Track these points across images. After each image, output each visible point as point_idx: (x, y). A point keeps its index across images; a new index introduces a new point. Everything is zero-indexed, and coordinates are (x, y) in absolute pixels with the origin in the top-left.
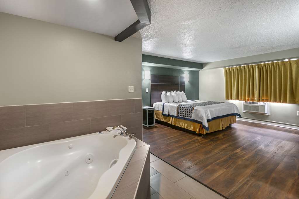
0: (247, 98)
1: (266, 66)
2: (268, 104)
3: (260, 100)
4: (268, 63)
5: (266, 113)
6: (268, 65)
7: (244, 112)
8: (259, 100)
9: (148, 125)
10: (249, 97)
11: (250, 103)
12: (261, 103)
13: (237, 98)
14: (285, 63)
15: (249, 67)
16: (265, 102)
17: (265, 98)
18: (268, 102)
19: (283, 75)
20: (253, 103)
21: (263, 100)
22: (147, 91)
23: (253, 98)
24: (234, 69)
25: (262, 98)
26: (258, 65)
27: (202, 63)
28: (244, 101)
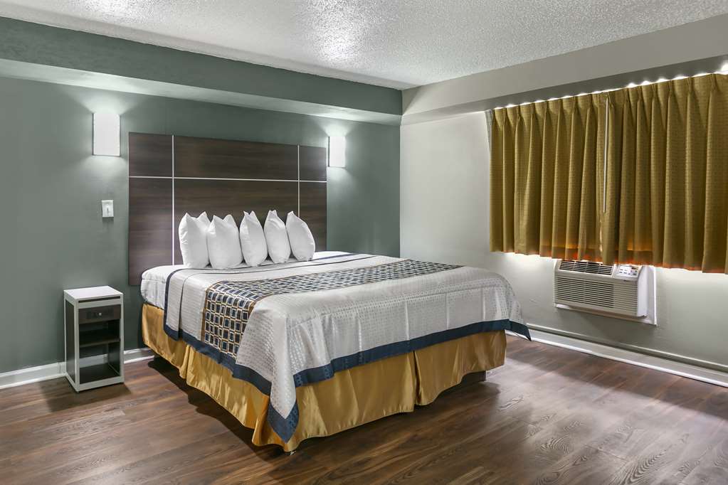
0: (568, 246)
1: (642, 100)
2: (651, 273)
3: (617, 252)
4: (650, 86)
5: (643, 317)
6: (652, 93)
7: (559, 306)
8: (616, 256)
9: (82, 382)
10: (577, 242)
11: (581, 267)
12: (623, 271)
13: (533, 246)
14: (720, 83)
15: (580, 103)
16: (640, 267)
17: (637, 248)
18: (650, 266)
19: (713, 142)
20: (593, 268)
21: (629, 258)
22: (108, 209)
23: (590, 247)
24: (524, 115)
25: (626, 246)
26: (612, 94)
27: (398, 87)
28: (561, 259)
